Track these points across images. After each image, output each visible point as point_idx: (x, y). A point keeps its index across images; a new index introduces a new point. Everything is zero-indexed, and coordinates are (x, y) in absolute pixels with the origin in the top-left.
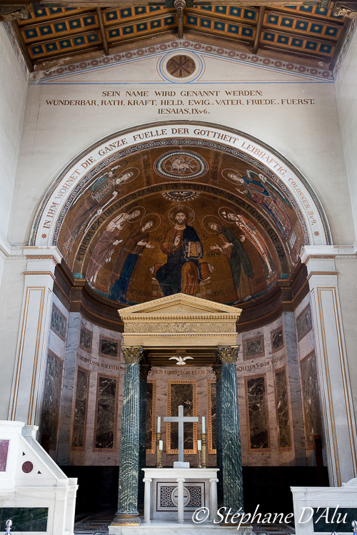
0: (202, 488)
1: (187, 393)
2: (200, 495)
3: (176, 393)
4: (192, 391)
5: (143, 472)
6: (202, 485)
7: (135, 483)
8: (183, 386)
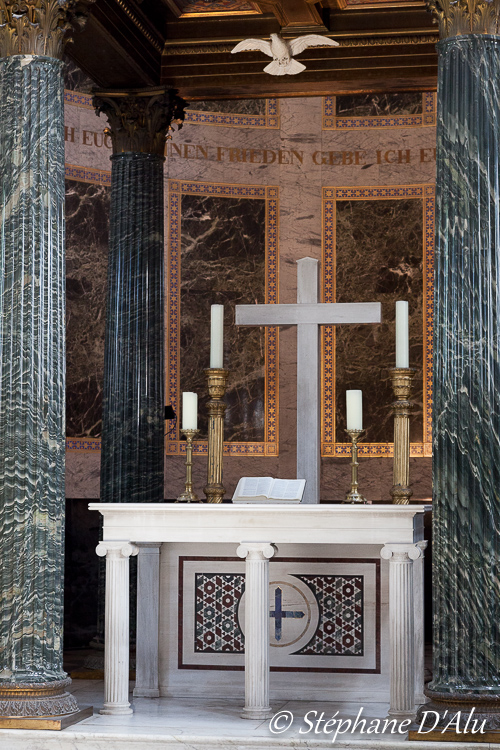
0: (369, 583)
1: (401, 233)
2: (360, 610)
3: (357, 235)
4: (418, 228)
5: (98, 518)
6: (368, 572)
7: (48, 561)
8: (383, 208)
